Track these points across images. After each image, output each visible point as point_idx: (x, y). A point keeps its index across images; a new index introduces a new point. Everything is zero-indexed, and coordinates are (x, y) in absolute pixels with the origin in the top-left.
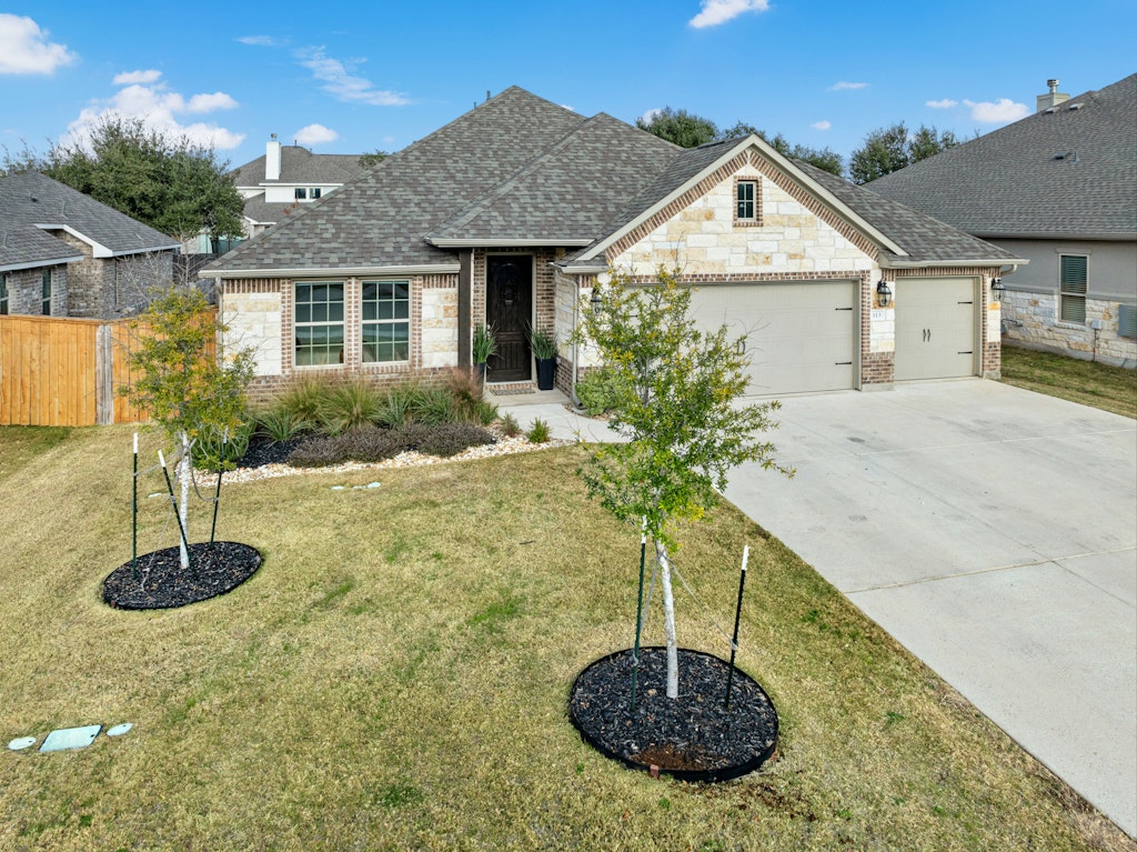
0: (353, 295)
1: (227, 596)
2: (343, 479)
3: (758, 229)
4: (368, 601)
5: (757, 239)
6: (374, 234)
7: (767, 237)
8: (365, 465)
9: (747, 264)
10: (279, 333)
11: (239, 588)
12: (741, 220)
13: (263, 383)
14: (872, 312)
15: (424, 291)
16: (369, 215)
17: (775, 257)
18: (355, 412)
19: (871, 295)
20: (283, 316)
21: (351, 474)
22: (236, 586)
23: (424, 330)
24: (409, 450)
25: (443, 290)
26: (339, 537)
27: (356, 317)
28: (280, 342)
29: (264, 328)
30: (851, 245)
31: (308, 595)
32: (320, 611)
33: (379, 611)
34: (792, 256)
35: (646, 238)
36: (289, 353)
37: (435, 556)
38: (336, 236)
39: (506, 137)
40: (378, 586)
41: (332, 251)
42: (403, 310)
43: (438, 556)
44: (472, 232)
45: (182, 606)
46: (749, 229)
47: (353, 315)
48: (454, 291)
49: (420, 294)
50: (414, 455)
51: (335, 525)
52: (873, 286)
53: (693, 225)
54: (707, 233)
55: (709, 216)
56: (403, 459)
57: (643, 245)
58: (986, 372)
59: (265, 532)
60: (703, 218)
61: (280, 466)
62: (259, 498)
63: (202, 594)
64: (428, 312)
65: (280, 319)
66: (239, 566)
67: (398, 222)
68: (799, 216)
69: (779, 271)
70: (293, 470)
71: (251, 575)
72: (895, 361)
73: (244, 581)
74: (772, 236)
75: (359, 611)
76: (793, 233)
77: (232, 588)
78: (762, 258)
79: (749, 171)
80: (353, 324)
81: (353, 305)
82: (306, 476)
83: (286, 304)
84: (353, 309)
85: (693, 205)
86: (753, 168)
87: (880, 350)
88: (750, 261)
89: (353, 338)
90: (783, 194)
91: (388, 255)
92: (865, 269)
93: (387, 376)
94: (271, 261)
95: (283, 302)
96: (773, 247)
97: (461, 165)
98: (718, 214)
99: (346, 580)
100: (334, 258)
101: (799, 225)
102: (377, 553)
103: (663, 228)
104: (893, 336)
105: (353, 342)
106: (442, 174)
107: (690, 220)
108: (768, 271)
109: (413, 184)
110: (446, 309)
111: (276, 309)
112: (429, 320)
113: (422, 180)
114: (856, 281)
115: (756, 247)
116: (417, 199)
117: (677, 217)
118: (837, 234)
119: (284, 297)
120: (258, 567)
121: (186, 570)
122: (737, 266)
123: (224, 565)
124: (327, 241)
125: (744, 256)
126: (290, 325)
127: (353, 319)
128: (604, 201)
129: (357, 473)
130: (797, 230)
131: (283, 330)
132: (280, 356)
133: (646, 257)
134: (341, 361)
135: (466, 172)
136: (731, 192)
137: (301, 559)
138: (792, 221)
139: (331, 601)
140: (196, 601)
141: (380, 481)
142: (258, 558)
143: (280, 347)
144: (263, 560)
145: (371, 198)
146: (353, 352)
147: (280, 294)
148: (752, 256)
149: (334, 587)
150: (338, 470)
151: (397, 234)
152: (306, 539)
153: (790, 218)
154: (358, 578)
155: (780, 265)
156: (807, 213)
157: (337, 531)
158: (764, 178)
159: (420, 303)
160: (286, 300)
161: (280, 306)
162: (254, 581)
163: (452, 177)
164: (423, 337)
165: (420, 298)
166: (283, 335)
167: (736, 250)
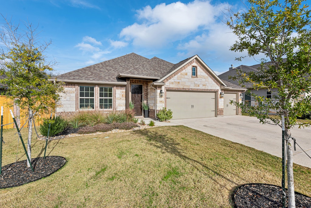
0: (97, 90)
1: (48, 178)
2: (96, 136)
3: (197, 78)
4: (116, 174)
5: (197, 81)
6: (103, 75)
7: (198, 80)
8: (103, 133)
9: (194, 86)
10: (75, 100)
11: (54, 174)
12: (194, 76)
13: (70, 114)
14: (219, 99)
15: (116, 90)
16: (101, 71)
17: (200, 85)
18: (98, 120)
19: (219, 96)
20: (76, 95)
21: (99, 135)
22: (53, 173)
23: (116, 101)
24: (116, 129)
25: (122, 90)
26: (98, 152)
27: (98, 96)
28: (75, 102)
29: (70, 98)
30: (215, 84)
31: (88, 174)
32: (94, 181)
33: (122, 178)
34: (204, 85)
35: (172, 78)
36: (78, 105)
37: (136, 155)
38: (91, 75)
39: (133, 61)
40: (118, 167)
41: (91, 78)
42: (110, 95)
43: (137, 155)
44: (130, 73)
45: (22, 185)
46: (195, 78)
47: (97, 95)
48: (124, 90)
49: (116, 91)
50: (118, 130)
51: (96, 148)
52: (220, 93)
53: (183, 76)
54: (186, 78)
55: (186, 74)
56: (114, 131)
57: (171, 80)
58: (239, 114)
59: (69, 152)
60: (185, 75)
61: (75, 134)
62: (67, 142)
63: (35, 178)
64: (117, 96)
65: (75, 95)
66: (56, 164)
67: (109, 73)
68: (205, 76)
69: (201, 88)
70: (79, 135)
71: (61, 168)
72: (224, 110)
73: (58, 170)
74: (200, 80)
75: (112, 179)
76: (204, 80)
77: (51, 174)
78: (197, 85)
79: (195, 64)
80: (97, 98)
81: (97, 93)
82: (84, 136)
83: (77, 91)
84: (97, 94)
85: (183, 71)
86: (196, 64)
87: (221, 108)
88: (195, 86)
89: (97, 102)
90: (202, 71)
91: (107, 79)
92: (218, 89)
93: (107, 112)
94: (72, 78)
95: (76, 91)
96: (200, 83)
97: (123, 64)
98: (188, 74)
99: (104, 166)
100: (91, 79)
101: (205, 78)
102: (114, 156)
103: (176, 76)
104: (223, 105)
105: (97, 103)
106: (119, 66)
107: (183, 75)
108: (199, 88)
109: (112, 67)
110: (122, 95)
111: (74, 93)
112: (118, 98)
113: (114, 66)
114: (216, 92)
115: (196, 82)
116: (113, 69)
117: (179, 74)
118: (212, 81)
119: (76, 89)
120: (65, 164)
121: (29, 168)
122: (192, 87)
123: (49, 164)
124: (89, 75)
125: (194, 84)
126: (78, 97)
127: (97, 97)
128: (161, 71)
129: (101, 134)
130: (205, 79)
131: (76, 99)
132: (75, 106)
133: (172, 83)
134: (93, 108)
135: (125, 66)
136: (191, 69)
137: (84, 160)
138: (203, 77)
139: (98, 175)
140: (30, 181)
141: (108, 136)
142: (65, 161)
143: (75, 104)
144: (67, 161)
145: (100, 68)
146: (97, 106)
147: (75, 89)
148: (195, 84)
149: (99, 170)
150: (94, 134)
151: (109, 75)
152: (85, 153)
153: (203, 76)
154: (108, 165)
155: (201, 87)
156: (207, 75)
157: (97, 150)
158: (198, 66)
159: (115, 93)
160: (77, 90)
161: (75, 92)
162: (62, 170)
163: (122, 66)
164: (116, 102)
165: (115, 92)
166: (76, 100)
167: (192, 83)
